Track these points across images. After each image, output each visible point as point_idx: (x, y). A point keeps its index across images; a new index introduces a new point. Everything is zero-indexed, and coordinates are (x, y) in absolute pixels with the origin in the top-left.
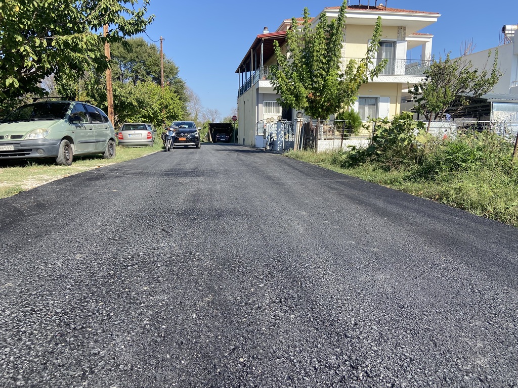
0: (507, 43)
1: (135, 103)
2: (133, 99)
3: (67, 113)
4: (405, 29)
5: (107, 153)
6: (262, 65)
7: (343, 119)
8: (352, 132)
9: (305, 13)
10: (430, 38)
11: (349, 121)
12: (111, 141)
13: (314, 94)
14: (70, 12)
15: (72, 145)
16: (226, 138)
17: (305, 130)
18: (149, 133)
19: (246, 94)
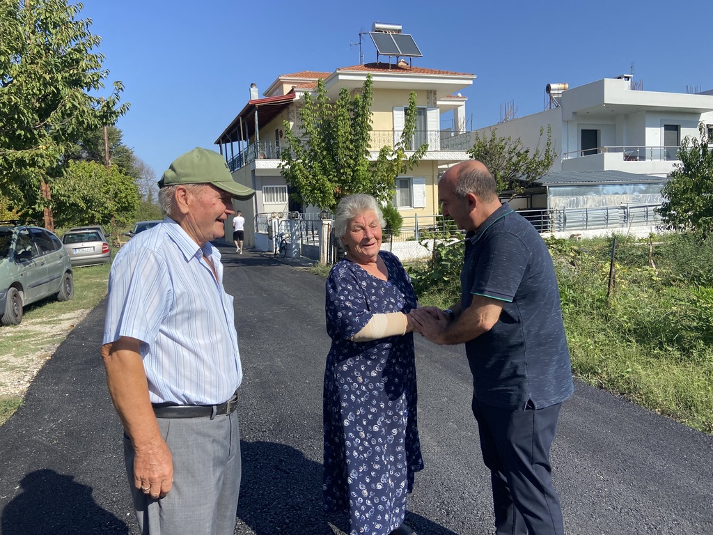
0: (555, 107)
1: (82, 205)
2: (78, 198)
3: (11, 247)
4: (435, 93)
5: (63, 293)
6: (258, 139)
10: (463, 101)
12: (67, 274)
13: (342, 188)
14: (21, 116)
15: (21, 293)
18: (104, 244)
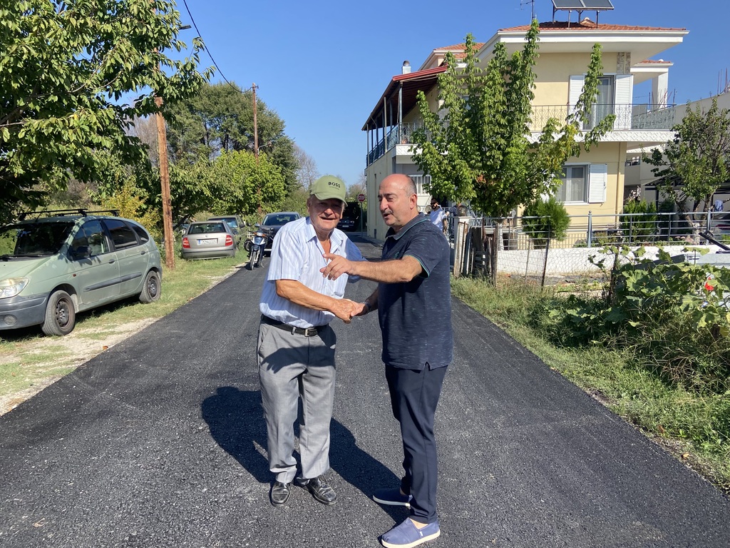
3: (66, 241)
4: (628, 56)
5: (144, 295)
6: (401, 121)
7: (536, 215)
8: (552, 236)
9: (468, 43)
10: (666, 67)
11: (547, 218)
12: (153, 273)
13: (487, 177)
15: (74, 297)
16: (351, 224)
17: (472, 240)
18: (228, 236)
19: (377, 163)
